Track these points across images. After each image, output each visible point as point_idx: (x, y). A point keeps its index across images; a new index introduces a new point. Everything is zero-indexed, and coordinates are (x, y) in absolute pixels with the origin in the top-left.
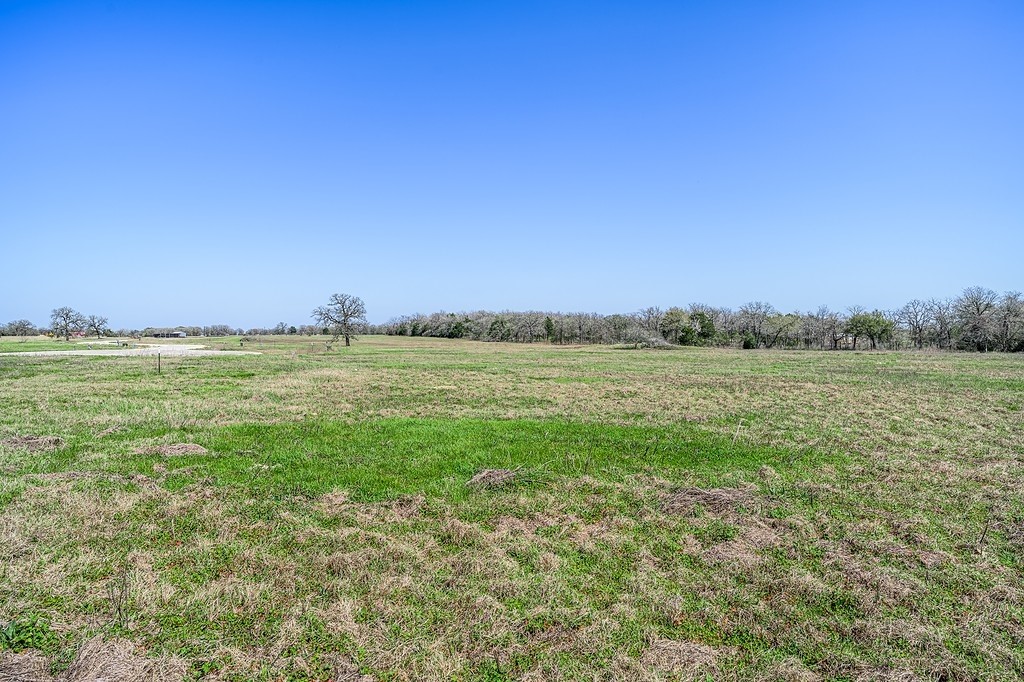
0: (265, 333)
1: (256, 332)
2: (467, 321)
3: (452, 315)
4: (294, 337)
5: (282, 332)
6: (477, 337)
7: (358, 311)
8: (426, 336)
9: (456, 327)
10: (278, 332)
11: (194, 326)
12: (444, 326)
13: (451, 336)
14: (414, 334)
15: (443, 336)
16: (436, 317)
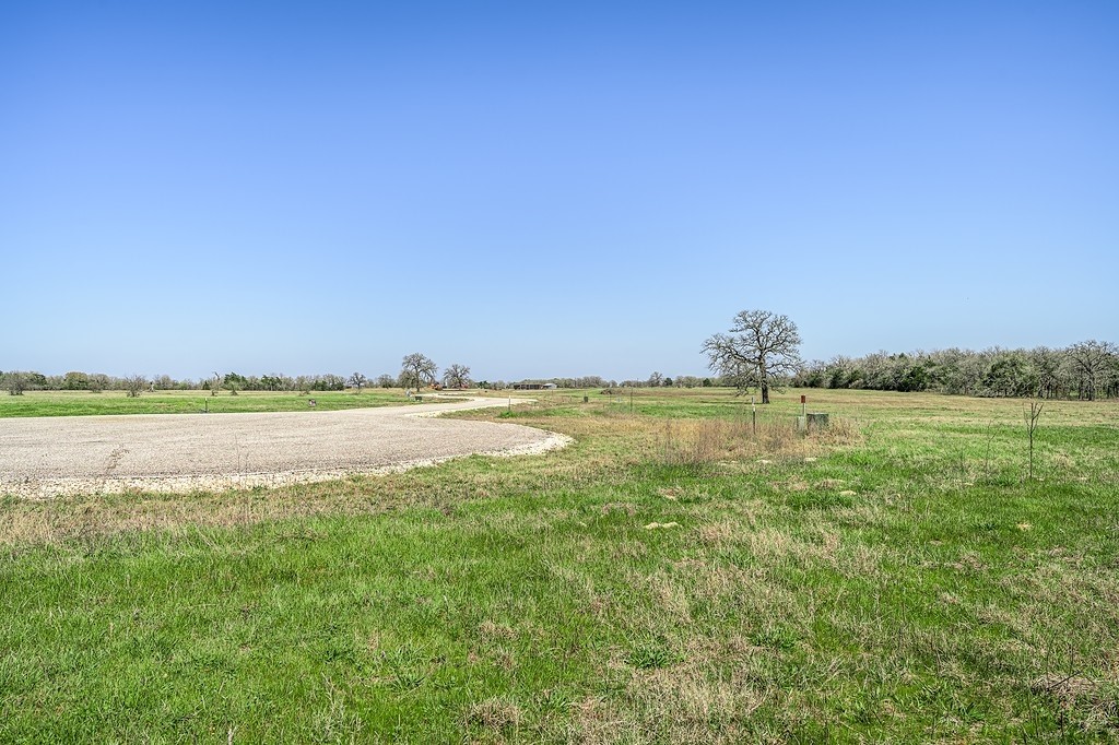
0: (639, 385)
1: (629, 384)
2: (931, 365)
3: (902, 356)
4: (669, 389)
5: (658, 384)
6: (955, 389)
7: (783, 337)
8: (857, 387)
9: (912, 374)
10: (652, 384)
11: (566, 378)
12: (888, 374)
13: (904, 387)
14: (834, 385)
15: (887, 388)
16: (874, 359)
